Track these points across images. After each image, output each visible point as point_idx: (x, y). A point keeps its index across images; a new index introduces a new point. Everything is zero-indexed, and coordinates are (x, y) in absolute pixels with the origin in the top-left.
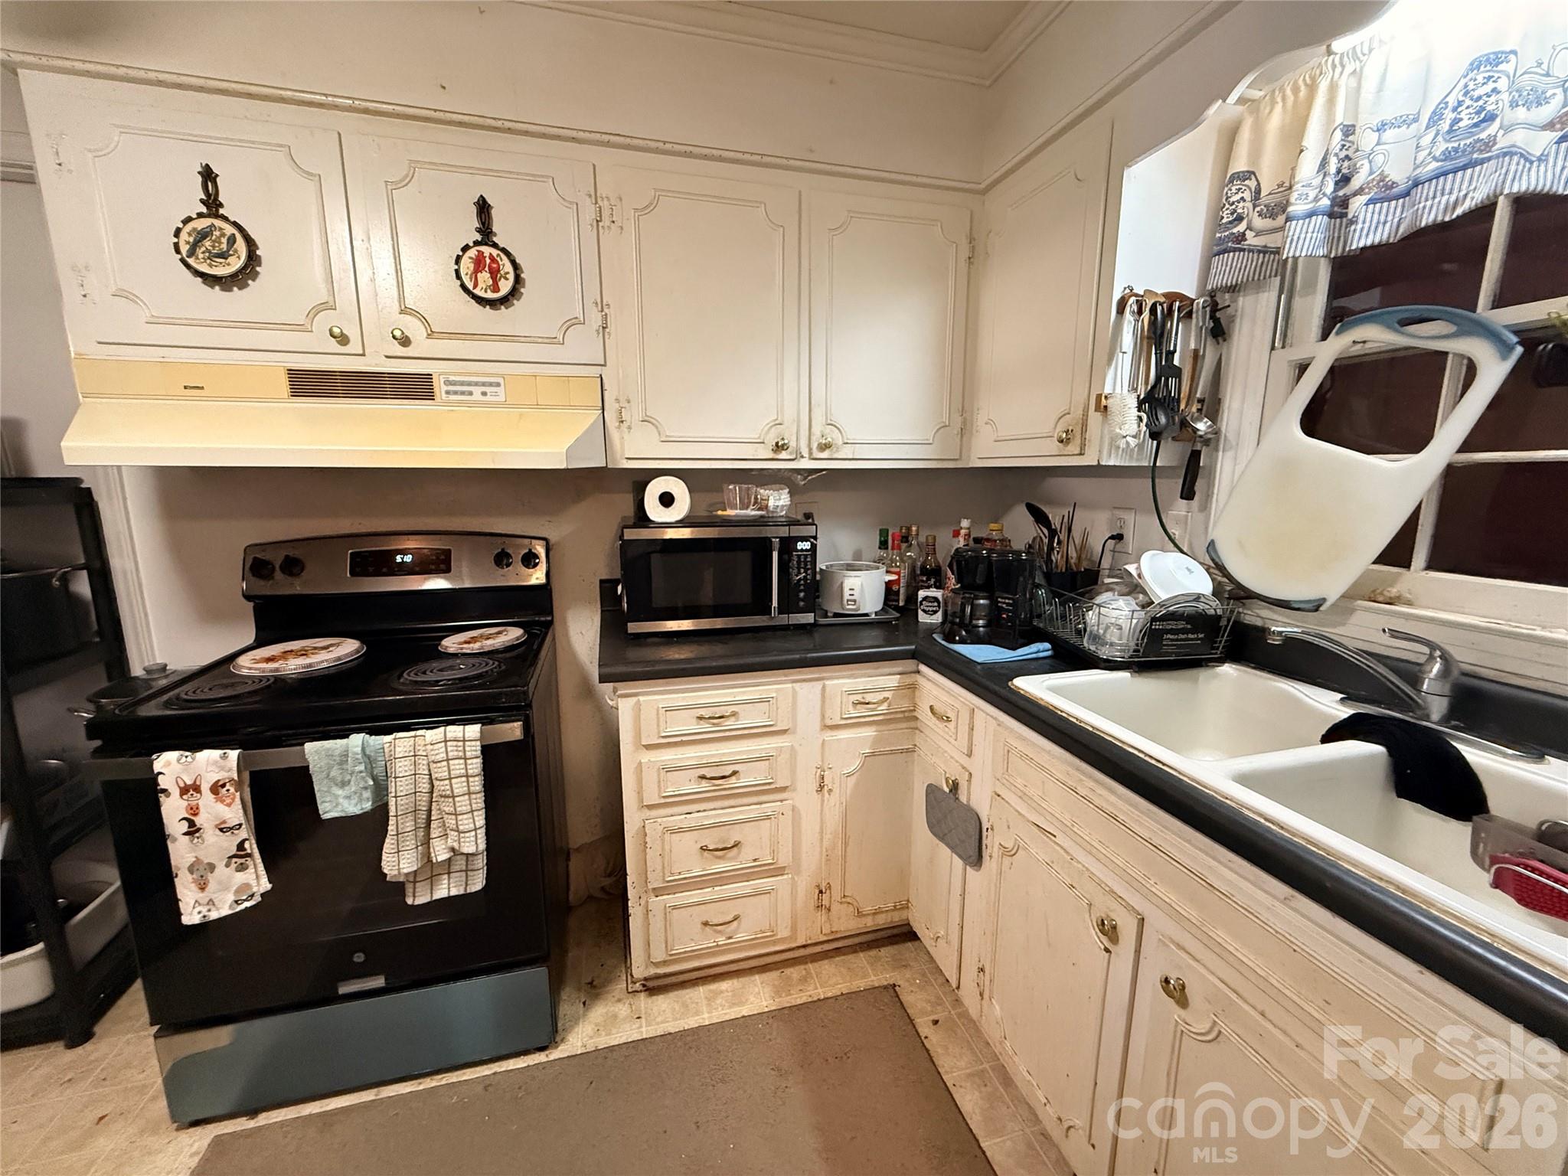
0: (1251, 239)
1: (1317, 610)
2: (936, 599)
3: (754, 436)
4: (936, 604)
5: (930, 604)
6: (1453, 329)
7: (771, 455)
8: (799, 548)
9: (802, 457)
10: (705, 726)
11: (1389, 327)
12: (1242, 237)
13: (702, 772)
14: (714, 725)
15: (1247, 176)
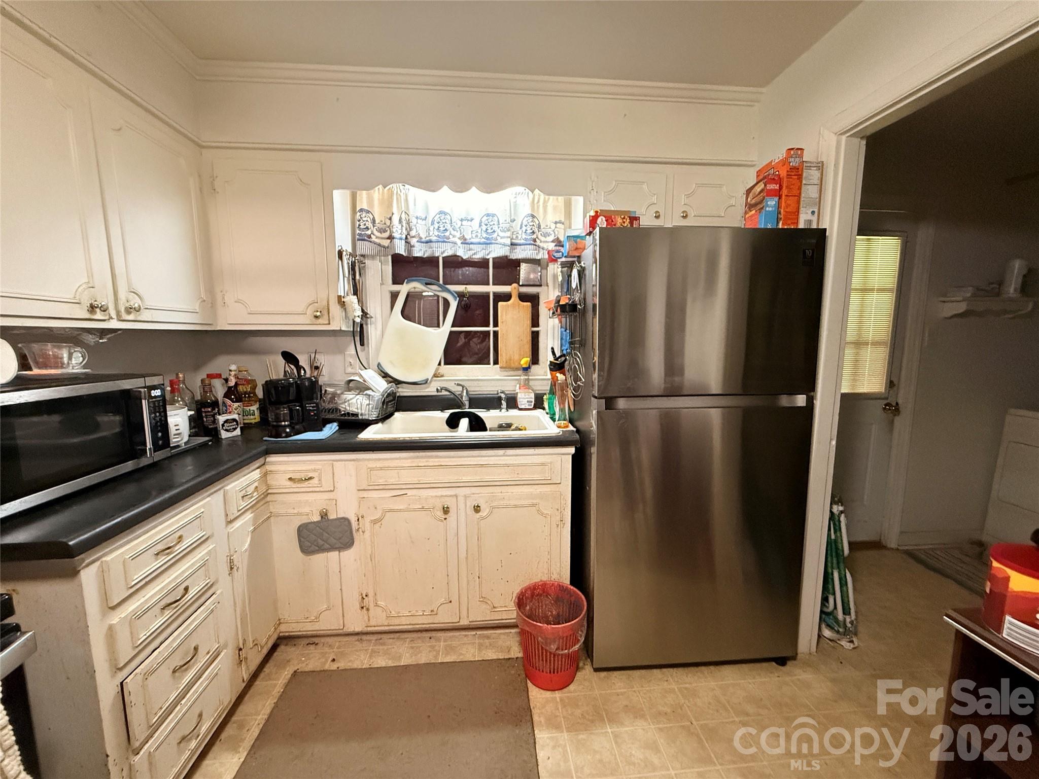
0: (374, 238)
1: (426, 382)
2: (234, 420)
3: (69, 296)
4: (235, 423)
5: (231, 424)
6: (440, 289)
7: (88, 316)
8: (153, 395)
9: (112, 318)
10: (163, 559)
11: (422, 284)
12: (369, 237)
13: (163, 603)
14: (168, 554)
15: (368, 212)
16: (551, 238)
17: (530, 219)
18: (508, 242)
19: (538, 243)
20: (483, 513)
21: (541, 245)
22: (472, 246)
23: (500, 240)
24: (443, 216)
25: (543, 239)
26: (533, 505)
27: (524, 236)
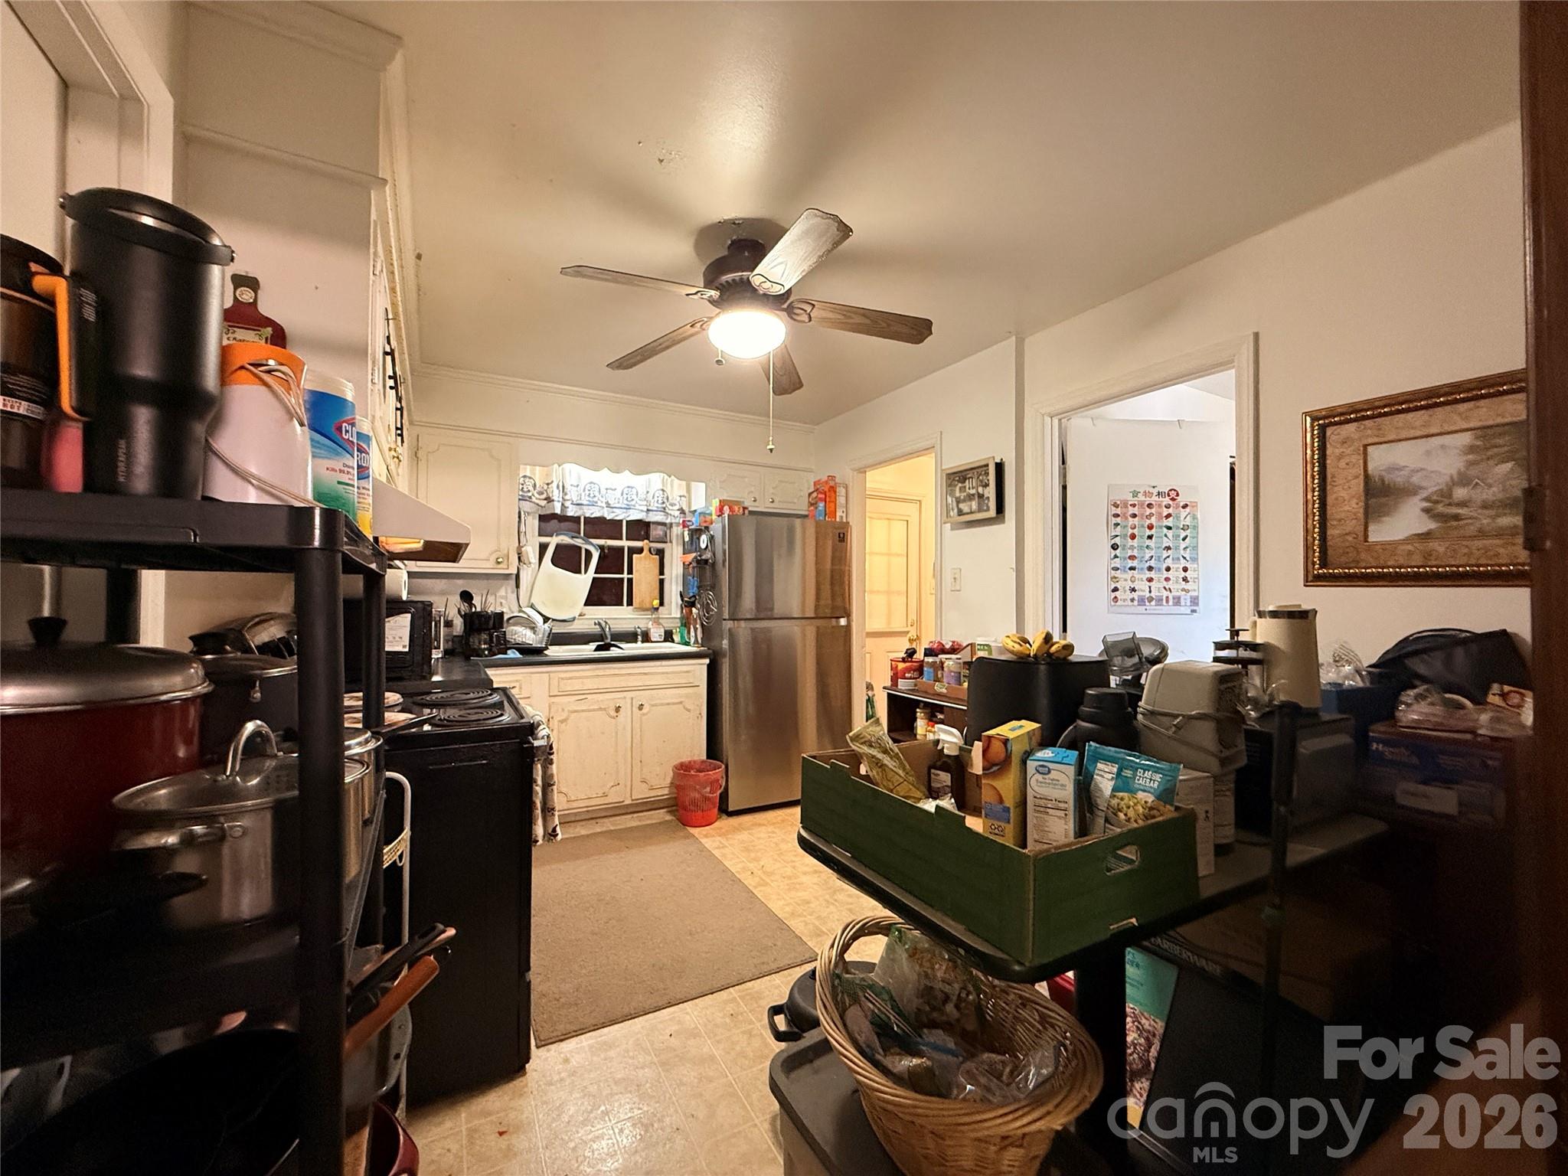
0: (534, 499)
1: (573, 621)
6: (583, 541)
12: (530, 497)
15: (530, 478)
16: (677, 507)
17: (661, 492)
18: (645, 509)
19: (667, 510)
20: (644, 711)
21: (669, 512)
22: (614, 510)
23: (637, 507)
24: (592, 485)
25: (670, 507)
26: (681, 703)
27: (656, 505)
